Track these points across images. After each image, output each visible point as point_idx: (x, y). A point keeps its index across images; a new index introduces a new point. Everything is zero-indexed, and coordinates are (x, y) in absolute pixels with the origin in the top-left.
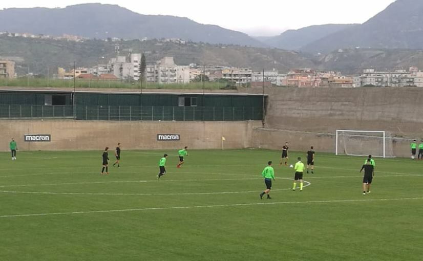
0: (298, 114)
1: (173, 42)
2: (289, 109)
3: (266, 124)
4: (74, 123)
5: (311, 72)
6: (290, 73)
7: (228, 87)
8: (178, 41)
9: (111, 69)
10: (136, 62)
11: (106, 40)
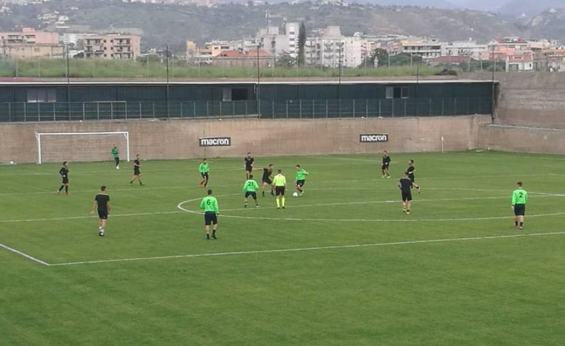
0: (541, 105)
1: (332, 5)
2: (527, 99)
3: (497, 120)
4: (259, 122)
5: (519, 41)
6: (491, 43)
7: (445, 72)
8: (338, 2)
9: (260, 43)
10: (293, 33)
11: (247, 5)
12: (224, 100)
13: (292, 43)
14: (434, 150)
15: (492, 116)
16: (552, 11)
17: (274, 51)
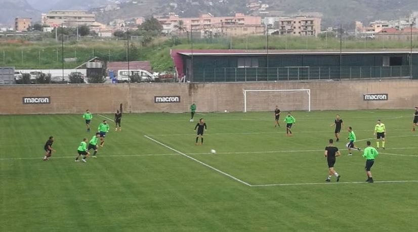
4: (410, 82)
12: (383, 65)
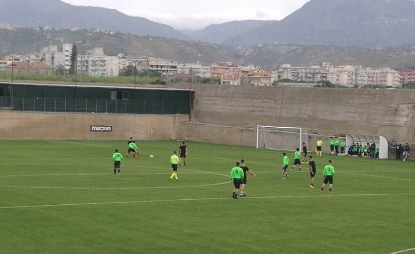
0: (222, 109)
1: (102, 33)
2: (215, 104)
3: (193, 118)
4: (11, 113)
5: (233, 65)
6: (213, 66)
7: (157, 82)
8: (107, 31)
9: (43, 58)
10: (68, 51)
11: (38, 29)
13: (67, 58)
14: (146, 139)
15: (190, 115)
16: (260, 45)
17: (53, 64)
